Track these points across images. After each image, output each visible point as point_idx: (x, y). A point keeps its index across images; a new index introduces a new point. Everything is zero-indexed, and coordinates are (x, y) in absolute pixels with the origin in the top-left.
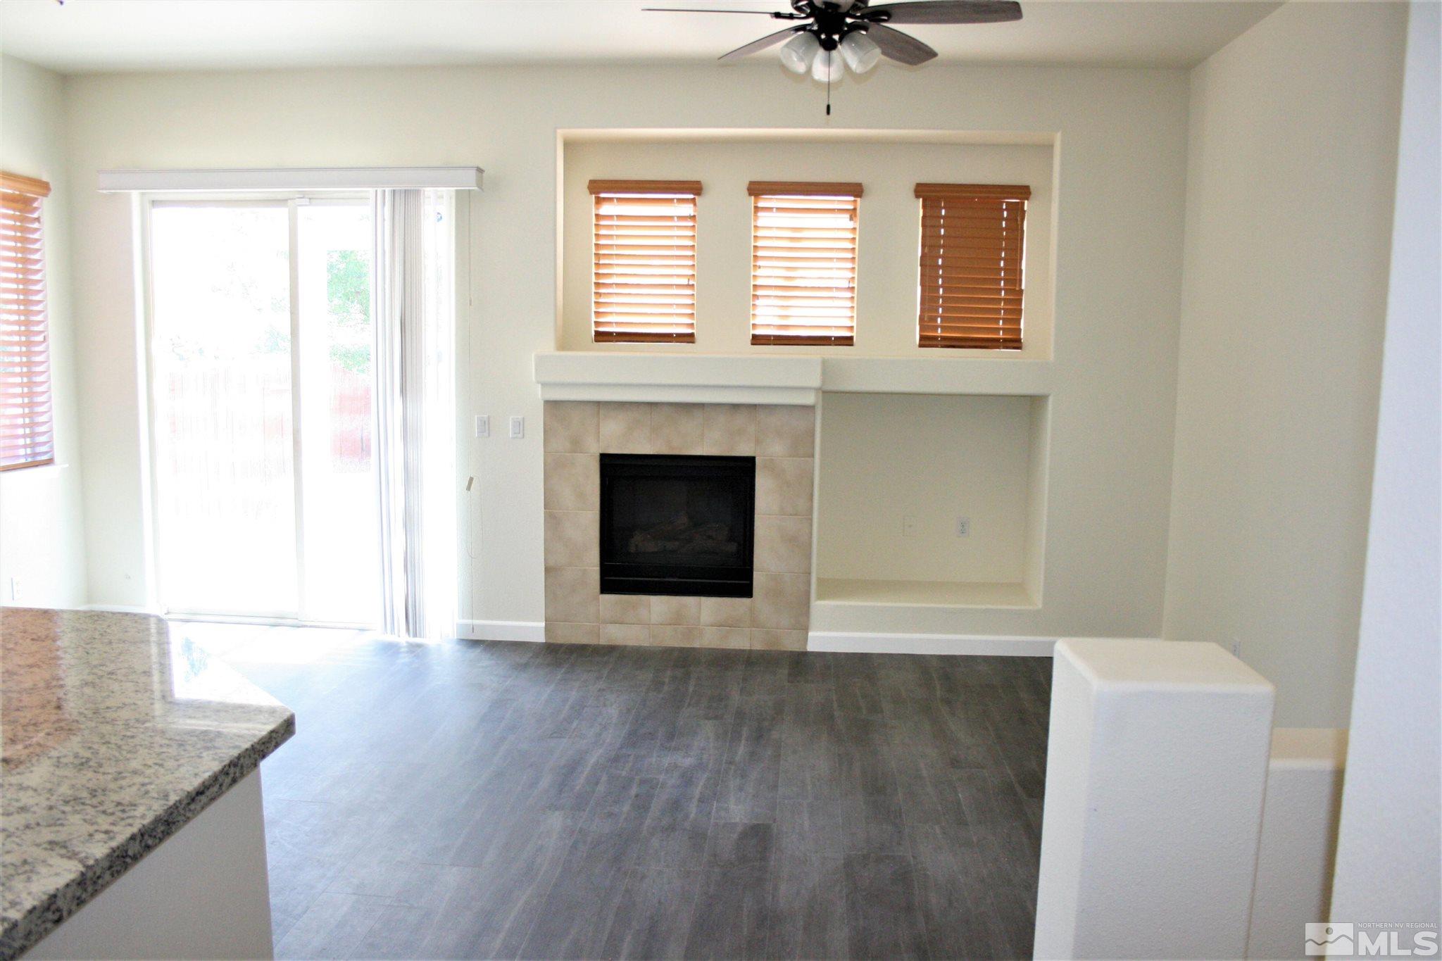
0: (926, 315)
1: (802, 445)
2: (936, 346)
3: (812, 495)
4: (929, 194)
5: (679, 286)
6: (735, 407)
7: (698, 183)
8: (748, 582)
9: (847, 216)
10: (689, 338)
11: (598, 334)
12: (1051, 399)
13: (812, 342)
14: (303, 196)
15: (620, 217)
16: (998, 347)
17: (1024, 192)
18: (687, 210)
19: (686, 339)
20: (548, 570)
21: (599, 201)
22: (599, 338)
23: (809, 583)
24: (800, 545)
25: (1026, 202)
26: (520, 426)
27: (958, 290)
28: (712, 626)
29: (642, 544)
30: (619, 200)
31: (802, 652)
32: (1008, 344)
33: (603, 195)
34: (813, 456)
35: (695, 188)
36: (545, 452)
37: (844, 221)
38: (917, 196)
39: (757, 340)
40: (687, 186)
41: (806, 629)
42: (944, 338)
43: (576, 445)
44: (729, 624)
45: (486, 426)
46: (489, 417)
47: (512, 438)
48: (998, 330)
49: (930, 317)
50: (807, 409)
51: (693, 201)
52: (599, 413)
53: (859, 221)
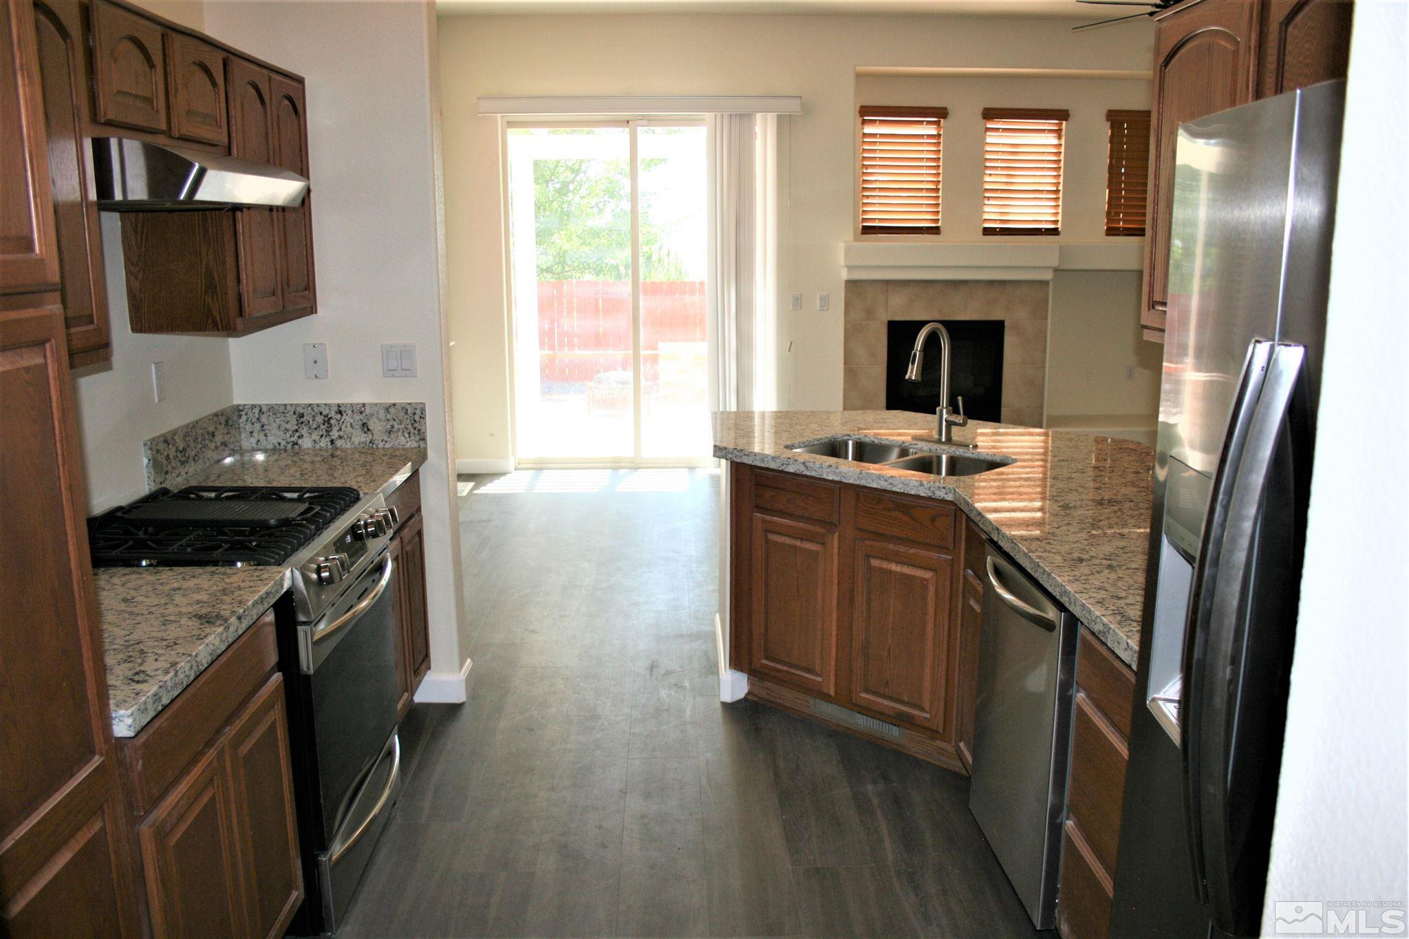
0: (1113, 211)
1: (1039, 311)
2: (1119, 235)
3: (1045, 349)
4: (1116, 118)
5: (927, 190)
6: (992, 283)
7: (945, 108)
9: (1055, 135)
10: (935, 231)
11: (864, 228)
14: (643, 118)
15: (882, 135)
18: (932, 130)
19: (932, 231)
21: (864, 122)
22: (866, 231)
24: (1036, 387)
26: (825, 301)
27: (1135, 191)
30: (880, 122)
33: (865, 118)
34: (1046, 319)
35: (941, 113)
36: (845, 320)
37: (1052, 139)
38: (1108, 120)
39: (988, 232)
40: (931, 111)
42: (1124, 229)
43: (870, 313)
45: (798, 302)
46: (801, 295)
47: (819, 310)
49: (1115, 212)
50: (1044, 284)
51: (938, 123)
52: (887, 290)
53: (1063, 138)
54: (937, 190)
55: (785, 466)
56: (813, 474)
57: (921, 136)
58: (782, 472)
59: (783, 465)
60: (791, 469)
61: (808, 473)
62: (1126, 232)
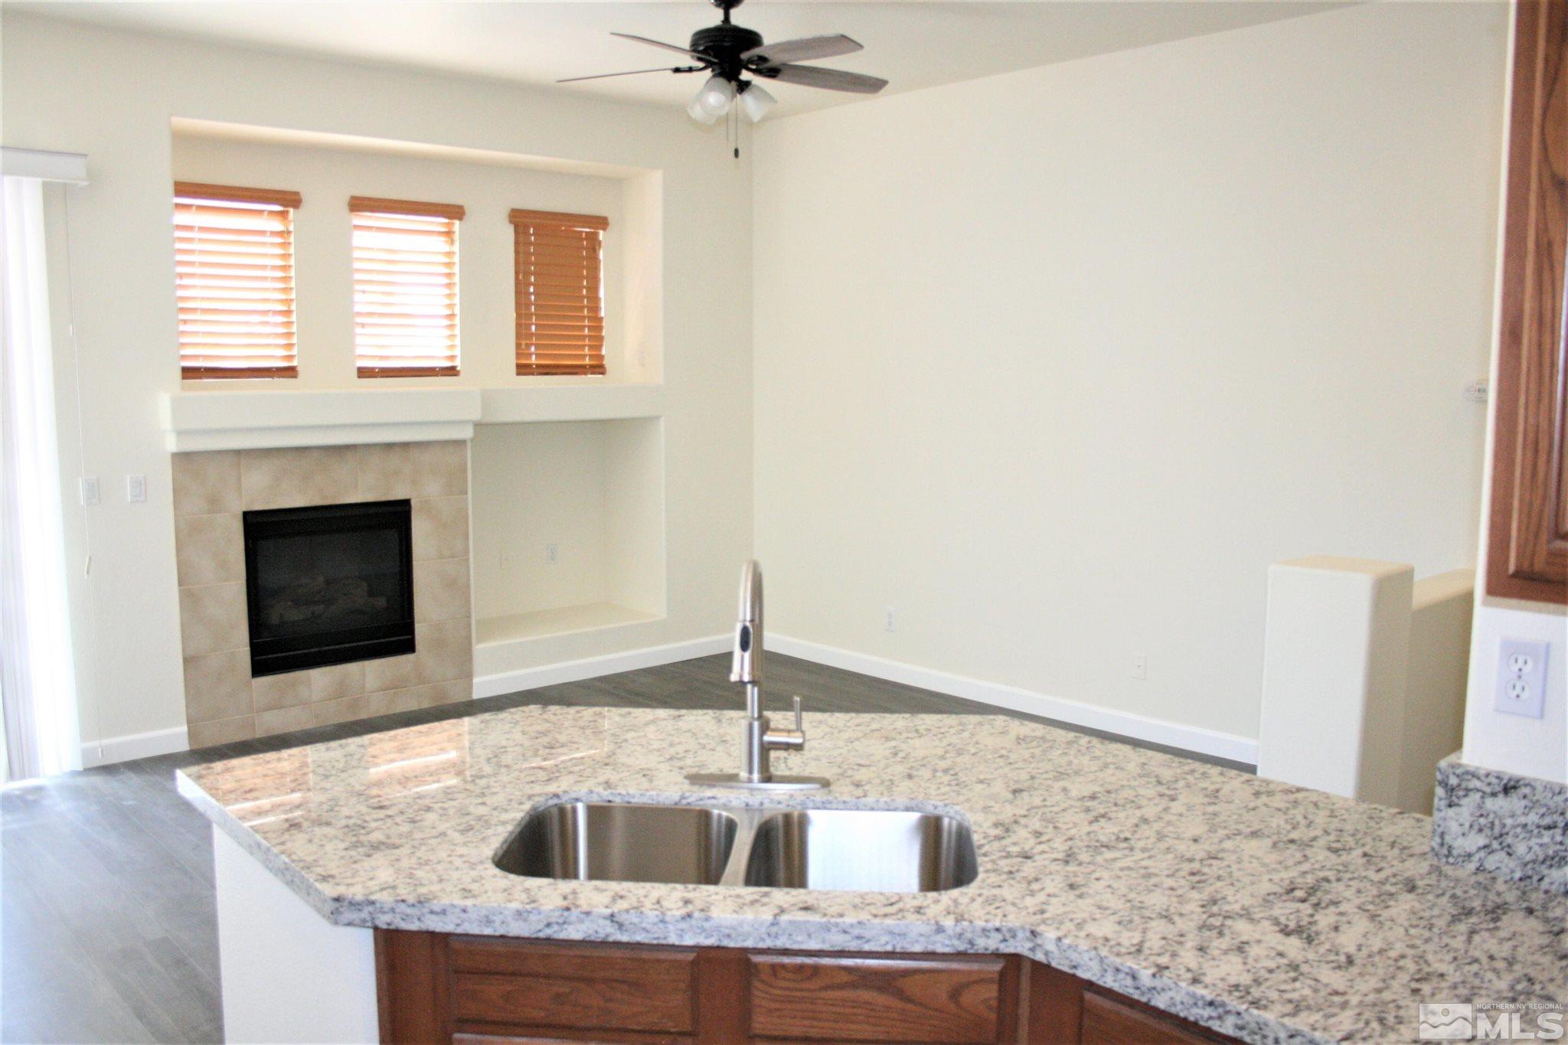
0: (523, 342)
1: (456, 482)
2: (533, 374)
3: (467, 535)
4: (520, 219)
6: (389, 446)
7: (297, 194)
8: (410, 637)
9: (443, 239)
10: (290, 372)
11: (184, 370)
12: (662, 423)
13: (418, 374)
15: (203, 229)
16: (585, 374)
17: (602, 222)
18: (277, 225)
19: (286, 373)
20: (188, 661)
21: (174, 207)
22: (188, 375)
23: (469, 625)
24: (458, 587)
25: (601, 233)
26: (141, 486)
27: (550, 317)
28: (377, 691)
29: (284, 613)
30: (200, 208)
31: (469, 702)
32: (594, 370)
33: (179, 201)
34: (466, 493)
35: (290, 200)
36: (175, 515)
37: (439, 244)
38: (511, 222)
39: (364, 373)
40: (273, 196)
41: (469, 676)
42: (539, 366)
43: (214, 503)
44: (395, 686)
45: (94, 492)
46: (98, 479)
47: (131, 502)
48: (584, 356)
49: (526, 345)
50: (459, 443)
51: (283, 215)
52: (239, 464)
53: (457, 244)
54: (288, 313)
55: (555, 928)
56: (640, 937)
57: (262, 233)
58: (549, 940)
59: (548, 925)
60: (574, 933)
61: (624, 938)
62: (541, 370)
